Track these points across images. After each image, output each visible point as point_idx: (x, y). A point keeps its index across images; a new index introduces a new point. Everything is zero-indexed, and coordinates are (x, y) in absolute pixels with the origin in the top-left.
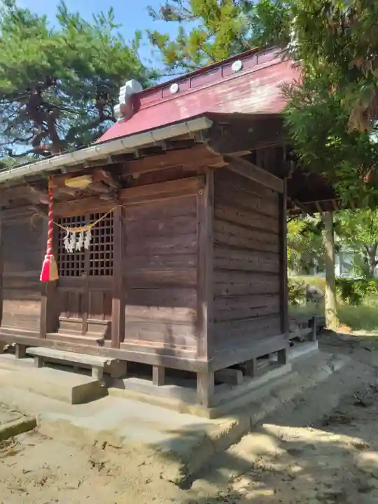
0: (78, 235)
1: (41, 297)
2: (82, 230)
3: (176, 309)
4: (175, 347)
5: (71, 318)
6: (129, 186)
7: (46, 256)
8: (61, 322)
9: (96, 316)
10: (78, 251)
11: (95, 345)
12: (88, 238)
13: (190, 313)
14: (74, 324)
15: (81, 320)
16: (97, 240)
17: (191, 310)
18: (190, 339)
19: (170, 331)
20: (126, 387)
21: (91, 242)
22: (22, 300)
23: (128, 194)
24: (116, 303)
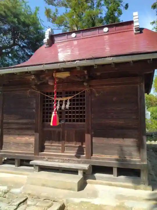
0: (61, 101)
1: (35, 133)
2: (64, 99)
3: (125, 139)
4: (125, 158)
5: (53, 144)
6: (94, 79)
7: (53, 113)
8: (46, 146)
9: (70, 142)
10: (67, 109)
11: (74, 158)
12: (68, 103)
13: (134, 141)
14: (55, 147)
15: (61, 145)
16: (74, 104)
17: (135, 140)
18: (135, 154)
19: (122, 150)
20: (97, 179)
21: (70, 105)
22: (19, 135)
23: (94, 82)
24: (88, 137)
